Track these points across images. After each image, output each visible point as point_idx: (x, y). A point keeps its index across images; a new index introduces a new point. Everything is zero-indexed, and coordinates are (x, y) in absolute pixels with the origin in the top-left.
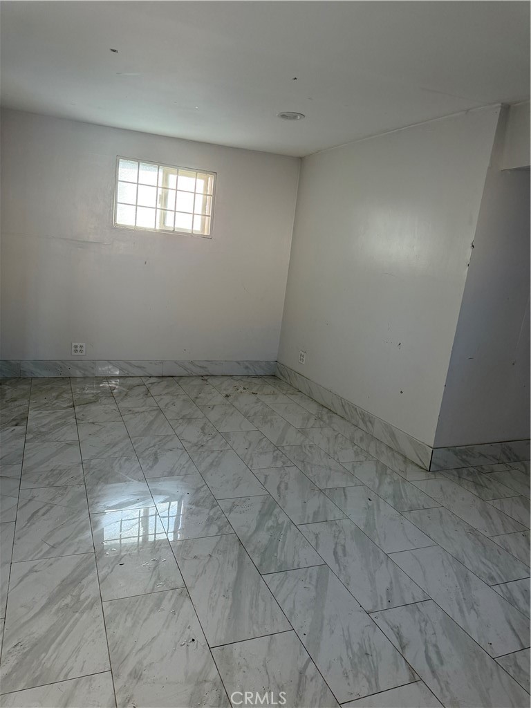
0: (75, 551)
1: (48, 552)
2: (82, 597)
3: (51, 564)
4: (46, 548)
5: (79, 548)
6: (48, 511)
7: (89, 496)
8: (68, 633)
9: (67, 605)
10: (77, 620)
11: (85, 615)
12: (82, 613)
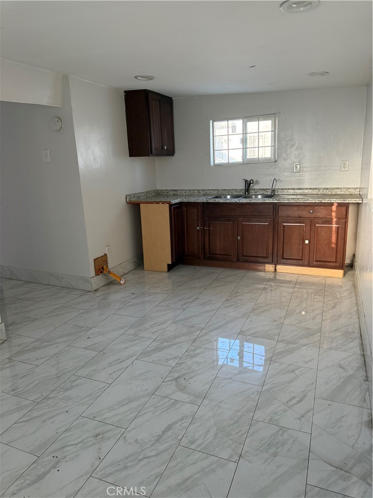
0: (281, 365)
1: (296, 369)
2: (285, 345)
3: (296, 362)
4: (297, 372)
5: (279, 366)
6: (291, 400)
7: (255, 404)
8: (294, 336)
9: (293, 344)
10: (290, 338)
11: (286, 339)
12: (287, 340)
